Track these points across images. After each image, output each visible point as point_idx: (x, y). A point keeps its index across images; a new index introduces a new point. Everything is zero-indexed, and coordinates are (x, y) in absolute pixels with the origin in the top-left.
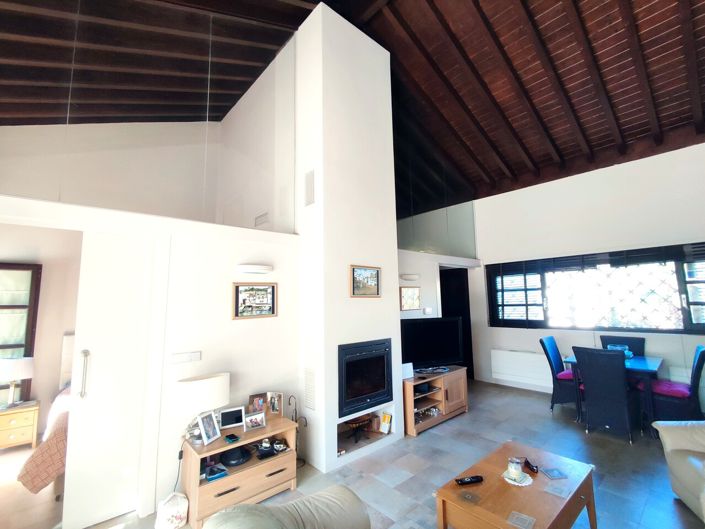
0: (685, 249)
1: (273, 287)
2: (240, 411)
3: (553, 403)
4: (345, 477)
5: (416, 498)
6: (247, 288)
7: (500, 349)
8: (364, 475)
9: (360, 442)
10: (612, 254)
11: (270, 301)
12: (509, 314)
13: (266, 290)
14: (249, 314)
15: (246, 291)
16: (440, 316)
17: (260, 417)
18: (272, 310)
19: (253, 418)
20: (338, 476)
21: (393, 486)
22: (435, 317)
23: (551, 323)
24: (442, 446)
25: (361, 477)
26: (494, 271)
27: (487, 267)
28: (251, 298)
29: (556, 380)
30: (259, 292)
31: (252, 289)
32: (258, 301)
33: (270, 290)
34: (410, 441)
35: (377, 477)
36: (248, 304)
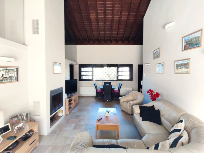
0: (119, 65)
1: (17, 69)
2: (8, 126)
3: (96, 98)
4: (55, 133)
5: (81, 129)
6: (4, 68)
7: (82, 87)
8: (61, 130)
9: (54, 121)
10: (107, 64)
11: (16, 75)
12: (84, 78)
13: (13, 70)
14: (5, 81)
15: (3, 70)
16: (69, 79)
17: (21, 125)
18: (17, 79)
19: (18, 126)
20: (52, 134)
21: (72, 129)
22: (68, 79)
23: (94, 80)
24: (78, 114)
25: (61, 131)
26: (81, 66)
27: (79, 65)
28: (6, 74)
29: (97, 93)
30: (10, 71)
31: (7, 69)
32: (10, 75)
33: (15, 70)
34: (68, 116)
35: (66, 129)
36: (5, 76)
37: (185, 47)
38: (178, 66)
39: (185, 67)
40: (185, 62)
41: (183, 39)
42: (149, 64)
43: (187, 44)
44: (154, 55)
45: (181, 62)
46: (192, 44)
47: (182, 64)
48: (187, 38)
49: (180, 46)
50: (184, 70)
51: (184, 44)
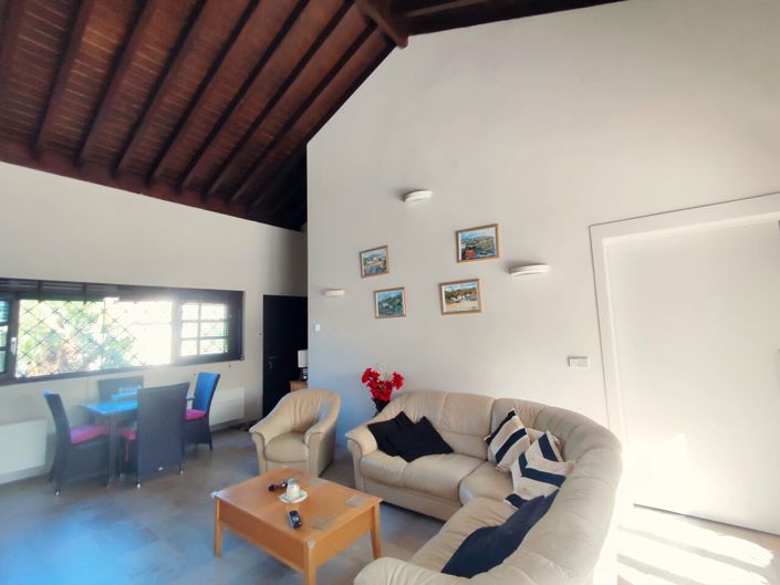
37: (464, 254)
38: (449, 296)
39: (467, 299)
40: (469, 286)
41: (457, 236)
42: (341, 293)
43: (470, 249)
44: (365, 264)
45: (458, 287)
46: (480, 249)
47: (459, 291)
48: (467, 234)
49: (450, 252)
50: (466, 304)
51: (462, 247)
